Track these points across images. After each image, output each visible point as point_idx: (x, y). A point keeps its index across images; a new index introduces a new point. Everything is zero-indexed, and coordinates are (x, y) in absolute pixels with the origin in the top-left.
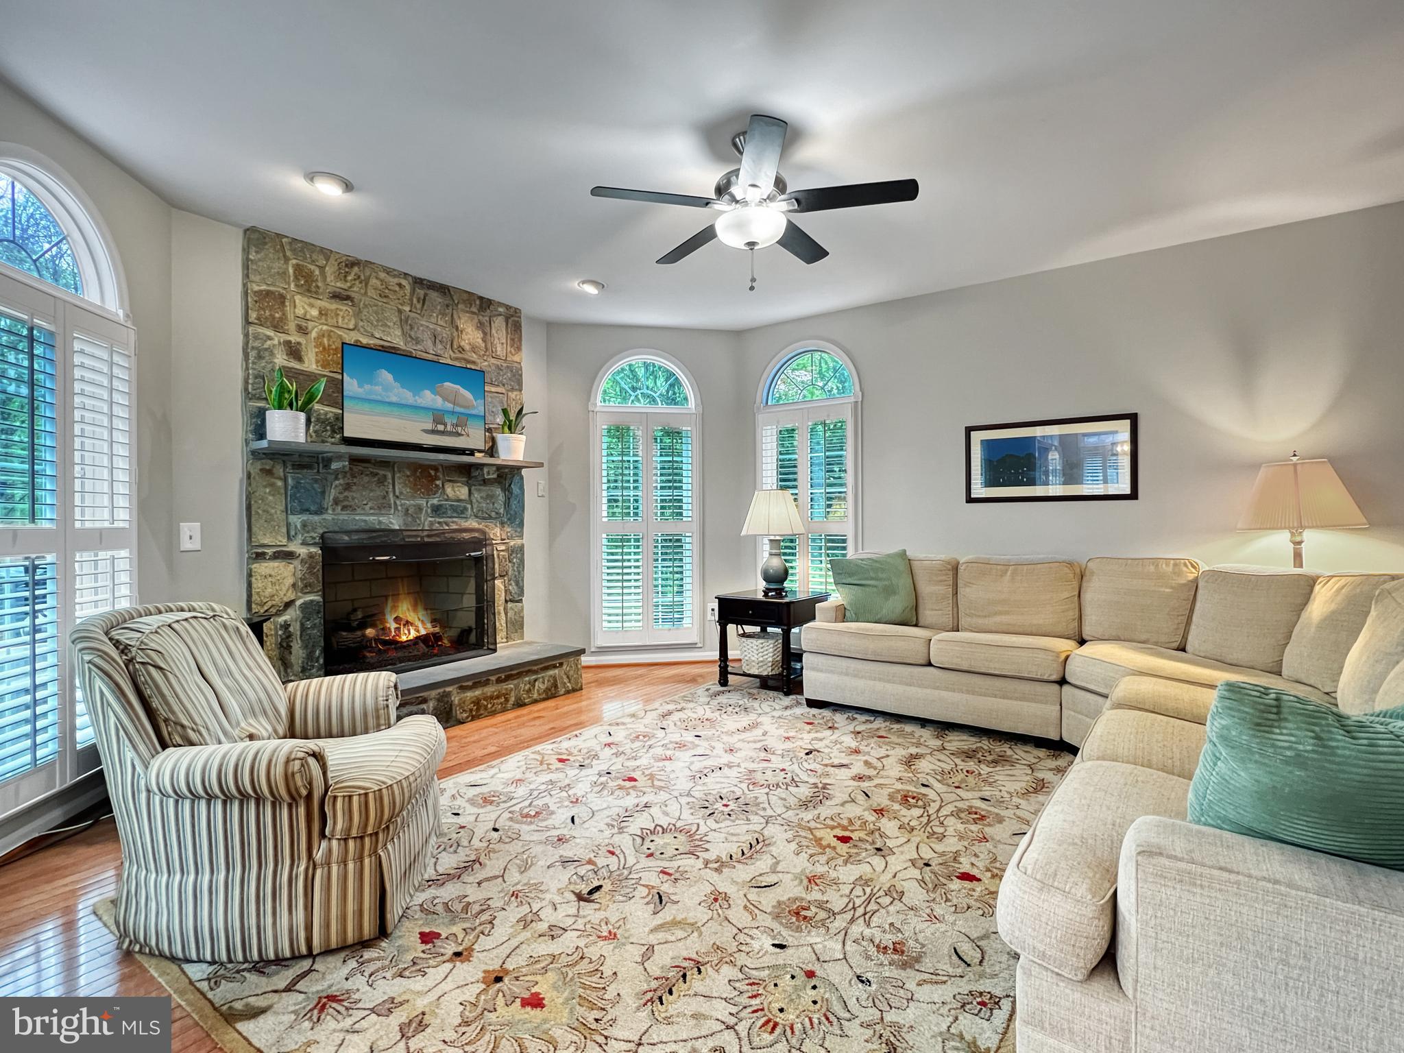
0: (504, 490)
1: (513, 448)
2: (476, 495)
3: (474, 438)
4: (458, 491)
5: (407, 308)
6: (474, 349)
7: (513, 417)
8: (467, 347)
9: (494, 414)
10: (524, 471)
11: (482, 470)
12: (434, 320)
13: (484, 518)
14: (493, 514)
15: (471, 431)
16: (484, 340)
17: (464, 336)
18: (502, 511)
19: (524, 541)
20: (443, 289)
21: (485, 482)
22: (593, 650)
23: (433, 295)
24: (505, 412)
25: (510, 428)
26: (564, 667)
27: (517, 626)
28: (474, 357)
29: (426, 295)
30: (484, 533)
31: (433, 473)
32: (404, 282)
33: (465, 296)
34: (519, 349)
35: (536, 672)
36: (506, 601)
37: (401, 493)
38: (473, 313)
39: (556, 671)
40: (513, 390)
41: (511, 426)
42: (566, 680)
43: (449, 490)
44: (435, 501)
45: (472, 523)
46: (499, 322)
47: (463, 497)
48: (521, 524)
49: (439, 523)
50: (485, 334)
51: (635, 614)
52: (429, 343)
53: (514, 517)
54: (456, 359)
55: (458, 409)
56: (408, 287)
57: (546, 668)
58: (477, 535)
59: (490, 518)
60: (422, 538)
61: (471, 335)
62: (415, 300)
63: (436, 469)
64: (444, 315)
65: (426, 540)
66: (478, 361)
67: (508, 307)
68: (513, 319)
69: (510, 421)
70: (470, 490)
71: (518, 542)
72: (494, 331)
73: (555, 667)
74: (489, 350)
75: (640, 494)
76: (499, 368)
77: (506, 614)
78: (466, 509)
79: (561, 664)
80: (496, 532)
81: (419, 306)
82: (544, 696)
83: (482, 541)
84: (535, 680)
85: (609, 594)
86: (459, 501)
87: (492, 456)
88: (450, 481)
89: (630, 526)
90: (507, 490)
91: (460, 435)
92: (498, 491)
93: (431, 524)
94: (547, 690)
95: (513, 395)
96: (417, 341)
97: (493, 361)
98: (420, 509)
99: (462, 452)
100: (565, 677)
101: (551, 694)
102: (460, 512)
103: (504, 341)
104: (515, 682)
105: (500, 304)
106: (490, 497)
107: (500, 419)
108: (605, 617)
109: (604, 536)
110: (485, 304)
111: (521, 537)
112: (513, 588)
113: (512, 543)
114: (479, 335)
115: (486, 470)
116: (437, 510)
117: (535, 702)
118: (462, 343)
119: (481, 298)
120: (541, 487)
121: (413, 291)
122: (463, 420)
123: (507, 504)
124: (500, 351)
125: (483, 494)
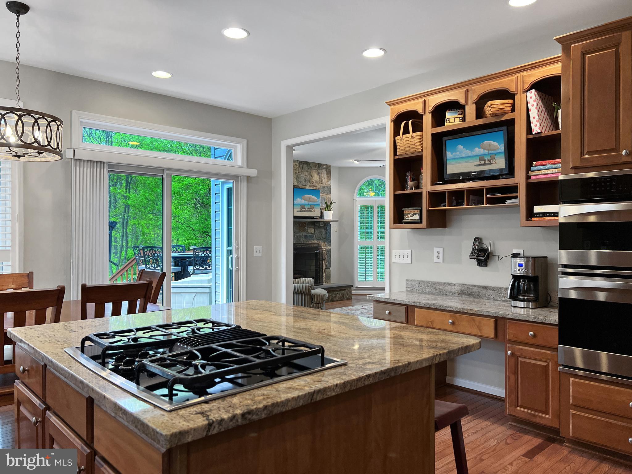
0: (325, 230)
1: (328, 216)
2: (317, 232)
3: (316, 213)
4: (311, 230)
5: (298, 172)
6: (316, 182)
7: (329, 204)
8: (314, 182)
9: (322, 204)
10: (331, 223)
11: (319, 223)
12: (305, 174)
13: (319, 240)
14: (321, 238)
15: (315, 210)
16: (319, 179)
17: (314, 178)
18: (324, 237)
19: (331, 248)
20: (307, 163)
21: (319, 227)
22: (354, 288)
23: (305, 166)
24: (326, 203)
25: (328, 209)
26: (346, 291)
27: (329, 277)
28: (316, 184)
29: (303, 166)
30: (319, 244)
31: (304, 225)
32: (297, 164)
33: (314, 164)
34: (330, 179)
35: (337, 291)
36: (325, 268)
37: (296, 232)
38: (316, 170)
39: (344, 292)
40: (328, 194)
41: (328, 208)
42: (347, 295)
43: (309, 230)
44: (305, 234)
45: (316, 241)
46: (324, 171)
47: (313, 233)
48: (330, 242)
49: (306, 241)
50: (319, 176)
51: (370, 276)
52: (304, 182)
53: (327, 239)
54: (311, 186)
55: (310, 203)
56: (298, 165)
57: (341, 290)
58: (316, 245)
59: (321, 239)
60: (301, 246)
61: (316, 177)
62: (300, 169)
63: (305, 224)
64: (308, 172)
65: (302, 247)
66: (317, 186)
67: (326, 165)
68: (328, 169)
69: (328, 206)
70: (315, 230)
71: (329, 248)
72: (322, 175)
73: (343, 290)
74: (321, 181)
75: (372, 230)
76: (323, 187)
77: (325, 273)
78: (314, 236)
79: (345, 290)
80: (322, 244)
81: (301, 170)
82: (340, 299)
83: (318, 247)
84: (337, 294)
85: (360, 268)
86: (312, 234)
87: (321, 219)
88: (309, 227)
89: (368, 242)
90: (326, 230)
91: (311, 211)
92: (323, 230)
93: (304, 241)
94: (341, 297)
95: (328, 196)
96: (300, 182)
97: (322, 185)
98: (301, 236)
99: (313, 218)
100: (346, 294)
101: (342, 299)
102: (312, 238)
103: (325, 177)
104: (332, 293)
105: (324, 165)
106: (321, 232)
107: (324, 205)
108: (359, 276)
109: (359, 246)
110: (320, 166)
111: (330, 246)
112: (327, 264)
113: (327, 248)
114: (318, 177)
115: (320, 223)
116: (305, 237)
117: (337, 301)
118: (313, 181)
119: (319, 164)
120: (336, 228)
121: (299, 165)
122: (312, 207)
123: (326, 234)
124: (324, 181)
125: (319, 232)
